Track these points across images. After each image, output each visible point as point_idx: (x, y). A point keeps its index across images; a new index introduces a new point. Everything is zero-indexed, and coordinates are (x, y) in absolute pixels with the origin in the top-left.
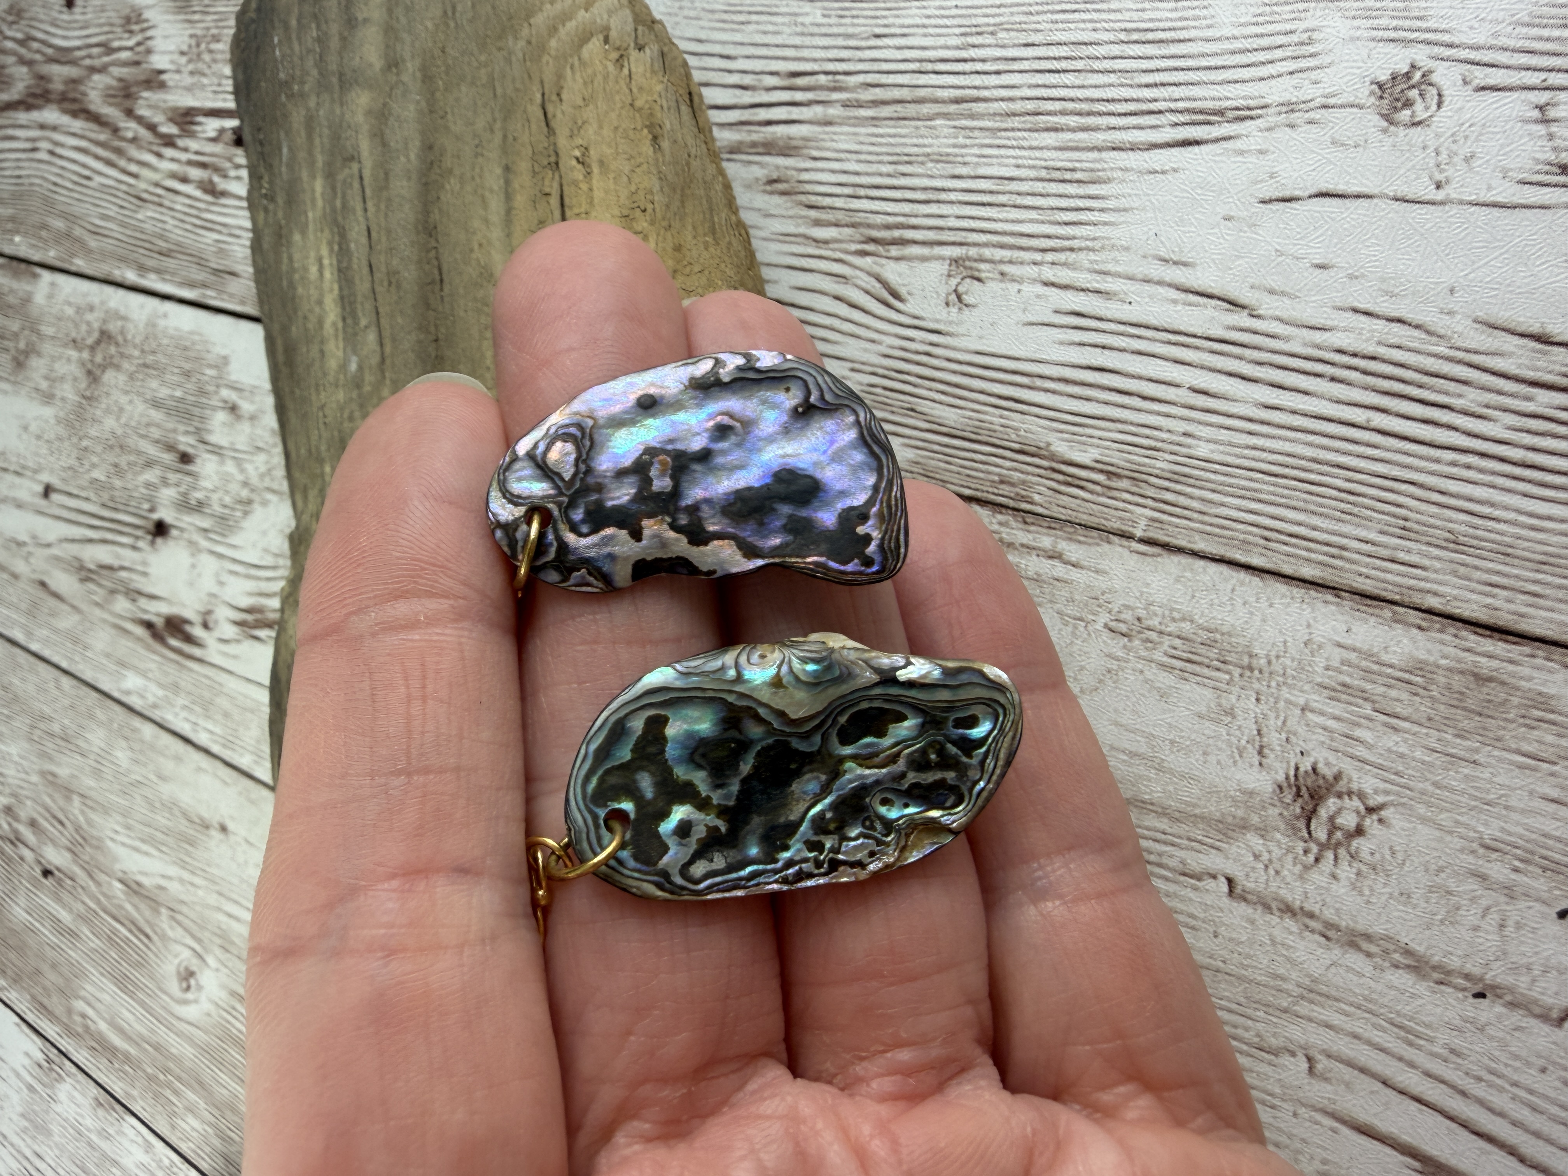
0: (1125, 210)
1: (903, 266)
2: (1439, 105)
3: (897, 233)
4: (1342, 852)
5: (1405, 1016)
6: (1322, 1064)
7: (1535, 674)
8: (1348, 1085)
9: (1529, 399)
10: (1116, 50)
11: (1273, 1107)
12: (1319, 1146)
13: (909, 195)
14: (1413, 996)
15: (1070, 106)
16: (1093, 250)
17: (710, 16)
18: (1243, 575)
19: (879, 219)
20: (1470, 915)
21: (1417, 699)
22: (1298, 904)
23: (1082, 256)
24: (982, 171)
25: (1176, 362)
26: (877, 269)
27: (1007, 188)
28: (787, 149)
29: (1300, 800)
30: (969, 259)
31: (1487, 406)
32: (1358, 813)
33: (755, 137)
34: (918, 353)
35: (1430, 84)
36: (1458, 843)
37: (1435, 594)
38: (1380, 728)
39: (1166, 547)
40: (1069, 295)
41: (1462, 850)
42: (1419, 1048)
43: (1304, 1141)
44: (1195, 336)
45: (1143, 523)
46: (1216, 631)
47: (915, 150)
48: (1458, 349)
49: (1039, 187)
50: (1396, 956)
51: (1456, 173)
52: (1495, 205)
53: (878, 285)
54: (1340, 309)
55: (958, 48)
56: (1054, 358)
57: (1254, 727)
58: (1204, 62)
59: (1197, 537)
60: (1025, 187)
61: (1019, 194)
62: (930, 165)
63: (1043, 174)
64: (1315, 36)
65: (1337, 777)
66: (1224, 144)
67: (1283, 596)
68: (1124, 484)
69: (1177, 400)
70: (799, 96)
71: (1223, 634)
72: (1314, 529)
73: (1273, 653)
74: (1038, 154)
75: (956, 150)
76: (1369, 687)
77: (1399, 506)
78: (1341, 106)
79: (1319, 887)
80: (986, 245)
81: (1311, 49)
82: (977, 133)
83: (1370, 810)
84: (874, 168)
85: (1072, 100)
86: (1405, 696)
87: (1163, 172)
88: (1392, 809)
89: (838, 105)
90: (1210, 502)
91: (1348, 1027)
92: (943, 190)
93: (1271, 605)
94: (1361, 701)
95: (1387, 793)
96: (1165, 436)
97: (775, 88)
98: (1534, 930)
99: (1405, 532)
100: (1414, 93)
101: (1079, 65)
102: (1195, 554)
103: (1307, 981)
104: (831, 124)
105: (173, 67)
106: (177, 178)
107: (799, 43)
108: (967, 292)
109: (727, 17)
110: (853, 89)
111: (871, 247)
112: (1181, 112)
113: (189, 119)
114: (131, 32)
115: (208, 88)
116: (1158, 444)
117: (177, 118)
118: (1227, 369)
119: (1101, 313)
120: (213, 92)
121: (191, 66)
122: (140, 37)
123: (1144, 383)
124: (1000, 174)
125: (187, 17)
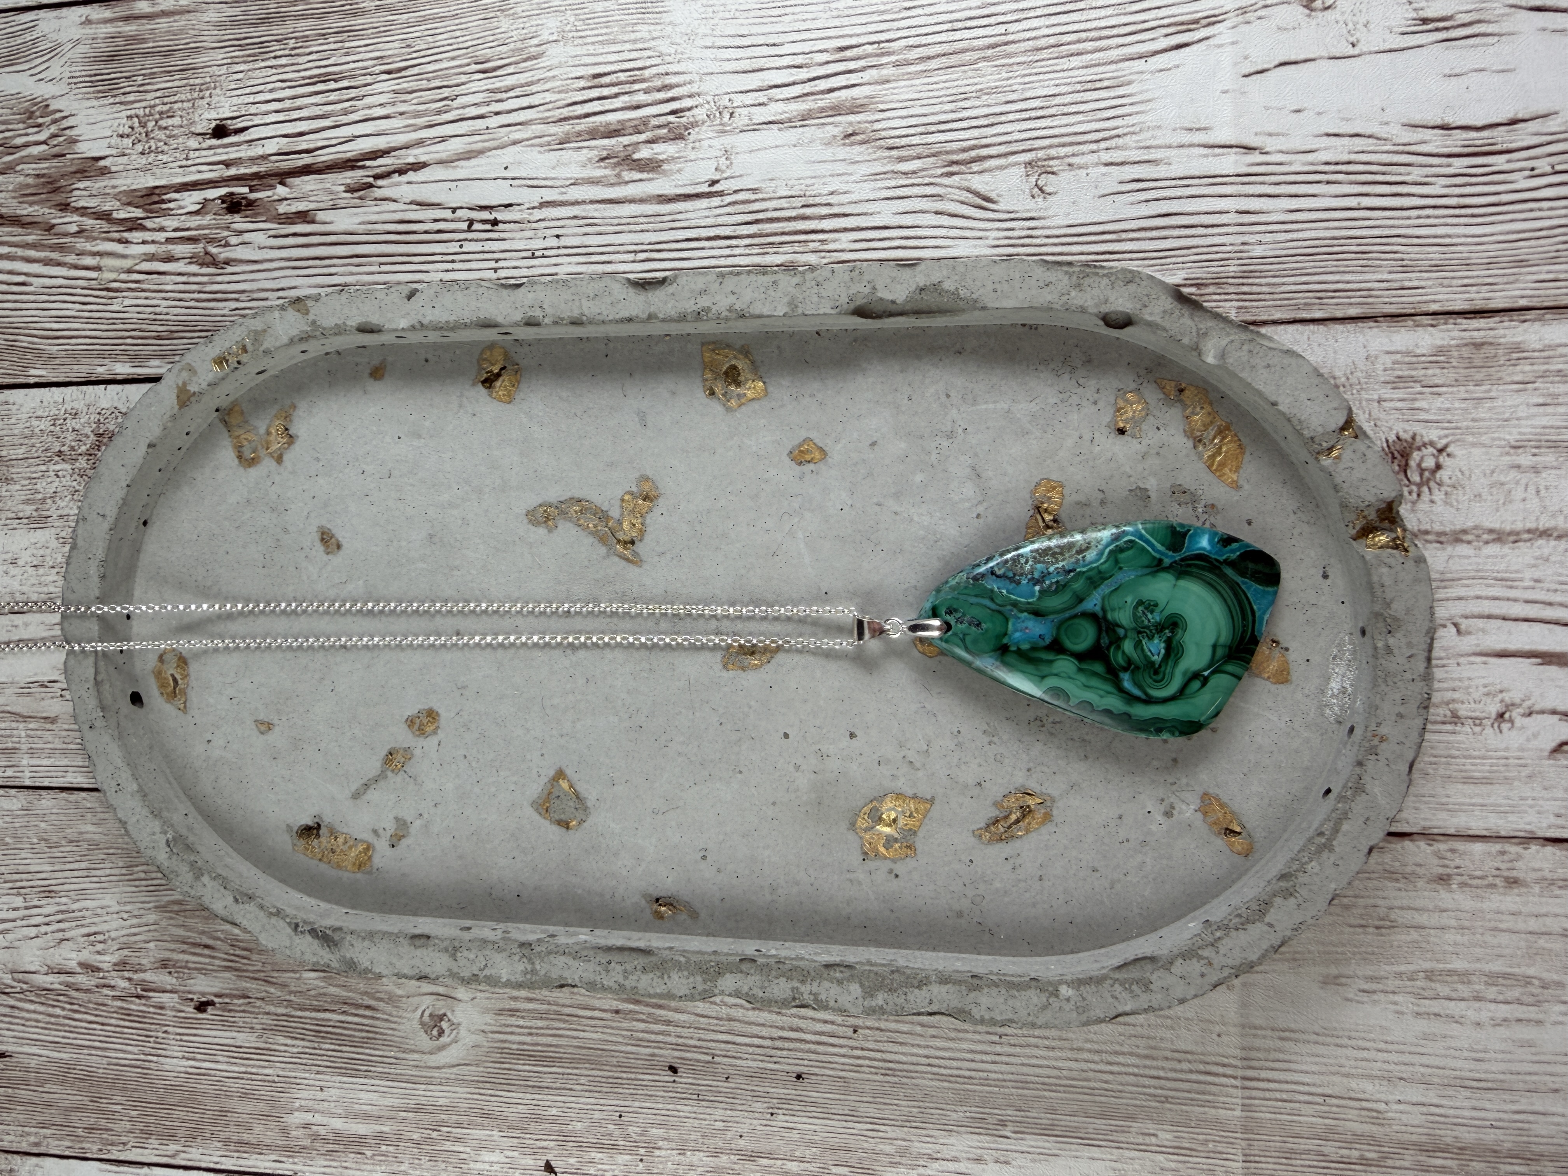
0: (1149, 101)
1: (986, 177)
3: (973, 153)
4: (1432, 484)
5: (1502, 572)
6: (1464, 624)
7: (1507, 332)
8: (1483, 631)
9: (1449, 166)
11: (1443, 666)
12: (1479, 678)
13: (975, 123)
14: (1503, 557)
15: (1084, 35)
16: (1134, 133)
17: (746, 14)
18: (1312, 327)
19: (955, 146)
20: (1519, 493)
21: (1445, 371)
22: (1416, 528)
23: (1127, 139)
24: (1028, 94)
25: (1219, 196)
26: (965, 184)
27: (1053, 103)
28: (855, 108)
29: (1396, 461)
30: (1039, 160)
31: (1427, 176)
32: (1433, 455)
33: (821, 104)
34: (1020, 238)
36: (1498, 451)
37: (1434, 301)
38: (1429, 396)
40: (1126, 168)
41: (1501, 455)
42: (1516, 588)
43: (1469, 679)
44: (1228, 176)
47: (968, 89)
48: (1398, 145)
49: (1078, 97)
50: (1485, 537)
51: (1361, 34)
52: (1391, 51)
53: (970, 196)
54: (1318, 136)
55: (979, 8)
56: (1129, 215)
59: (1275, 310)
60: (1066, 99)
61: (1064, 105)
62: (986, 97)
63: (1078, 87)
65: (1414, 438)
66: (1206, 43)
67: (1342, 332)
68: (1211, 289)
69: (1230, 222)
70: (852, 65)
72: (1348, 282)
73: (1348, 372)
74: (1070, 73)
75: (1004, 83)
76: (1414, 373)
77: (1395, 253)
78: (1276, 5)
79: (1426, 512)
80: (1050, 147)
82: (1015, 68)
83: (1440, 451)
84: (937, 108)
85: (1084, 31)
86: (1438, 371)
87: (1169, 69)
88: (1453, 445)
89: (890, 66)
90: (1274, 284)
91: (1472, 594)
92: (1002, 114)
93: (1337, 341)
94: (1412, 384)
95: (1446, 436)
96: (1229, 248)
97: (828, 63)
98: (1556, 487)
99: (1405, 269)
104: (888, 82)
105: (114, 152)
106: (157, 260)
107: (838, 24)
108: (1046, 185)
109: (762, 13)
110: (900, 51)
111: (955, 168)
112: (1168, 26)
113: (156, 198)
114: (39, 126)
115: (171, 165)
116: (1227, 255)
117: (136, 200)
118: (1257, 193)
119: (1155, 176)
120: (181, 167)
121: (139, 147)
122: (53, 129)
123: (1202, 216)
124: (1045, 93)
125: (117, 100)
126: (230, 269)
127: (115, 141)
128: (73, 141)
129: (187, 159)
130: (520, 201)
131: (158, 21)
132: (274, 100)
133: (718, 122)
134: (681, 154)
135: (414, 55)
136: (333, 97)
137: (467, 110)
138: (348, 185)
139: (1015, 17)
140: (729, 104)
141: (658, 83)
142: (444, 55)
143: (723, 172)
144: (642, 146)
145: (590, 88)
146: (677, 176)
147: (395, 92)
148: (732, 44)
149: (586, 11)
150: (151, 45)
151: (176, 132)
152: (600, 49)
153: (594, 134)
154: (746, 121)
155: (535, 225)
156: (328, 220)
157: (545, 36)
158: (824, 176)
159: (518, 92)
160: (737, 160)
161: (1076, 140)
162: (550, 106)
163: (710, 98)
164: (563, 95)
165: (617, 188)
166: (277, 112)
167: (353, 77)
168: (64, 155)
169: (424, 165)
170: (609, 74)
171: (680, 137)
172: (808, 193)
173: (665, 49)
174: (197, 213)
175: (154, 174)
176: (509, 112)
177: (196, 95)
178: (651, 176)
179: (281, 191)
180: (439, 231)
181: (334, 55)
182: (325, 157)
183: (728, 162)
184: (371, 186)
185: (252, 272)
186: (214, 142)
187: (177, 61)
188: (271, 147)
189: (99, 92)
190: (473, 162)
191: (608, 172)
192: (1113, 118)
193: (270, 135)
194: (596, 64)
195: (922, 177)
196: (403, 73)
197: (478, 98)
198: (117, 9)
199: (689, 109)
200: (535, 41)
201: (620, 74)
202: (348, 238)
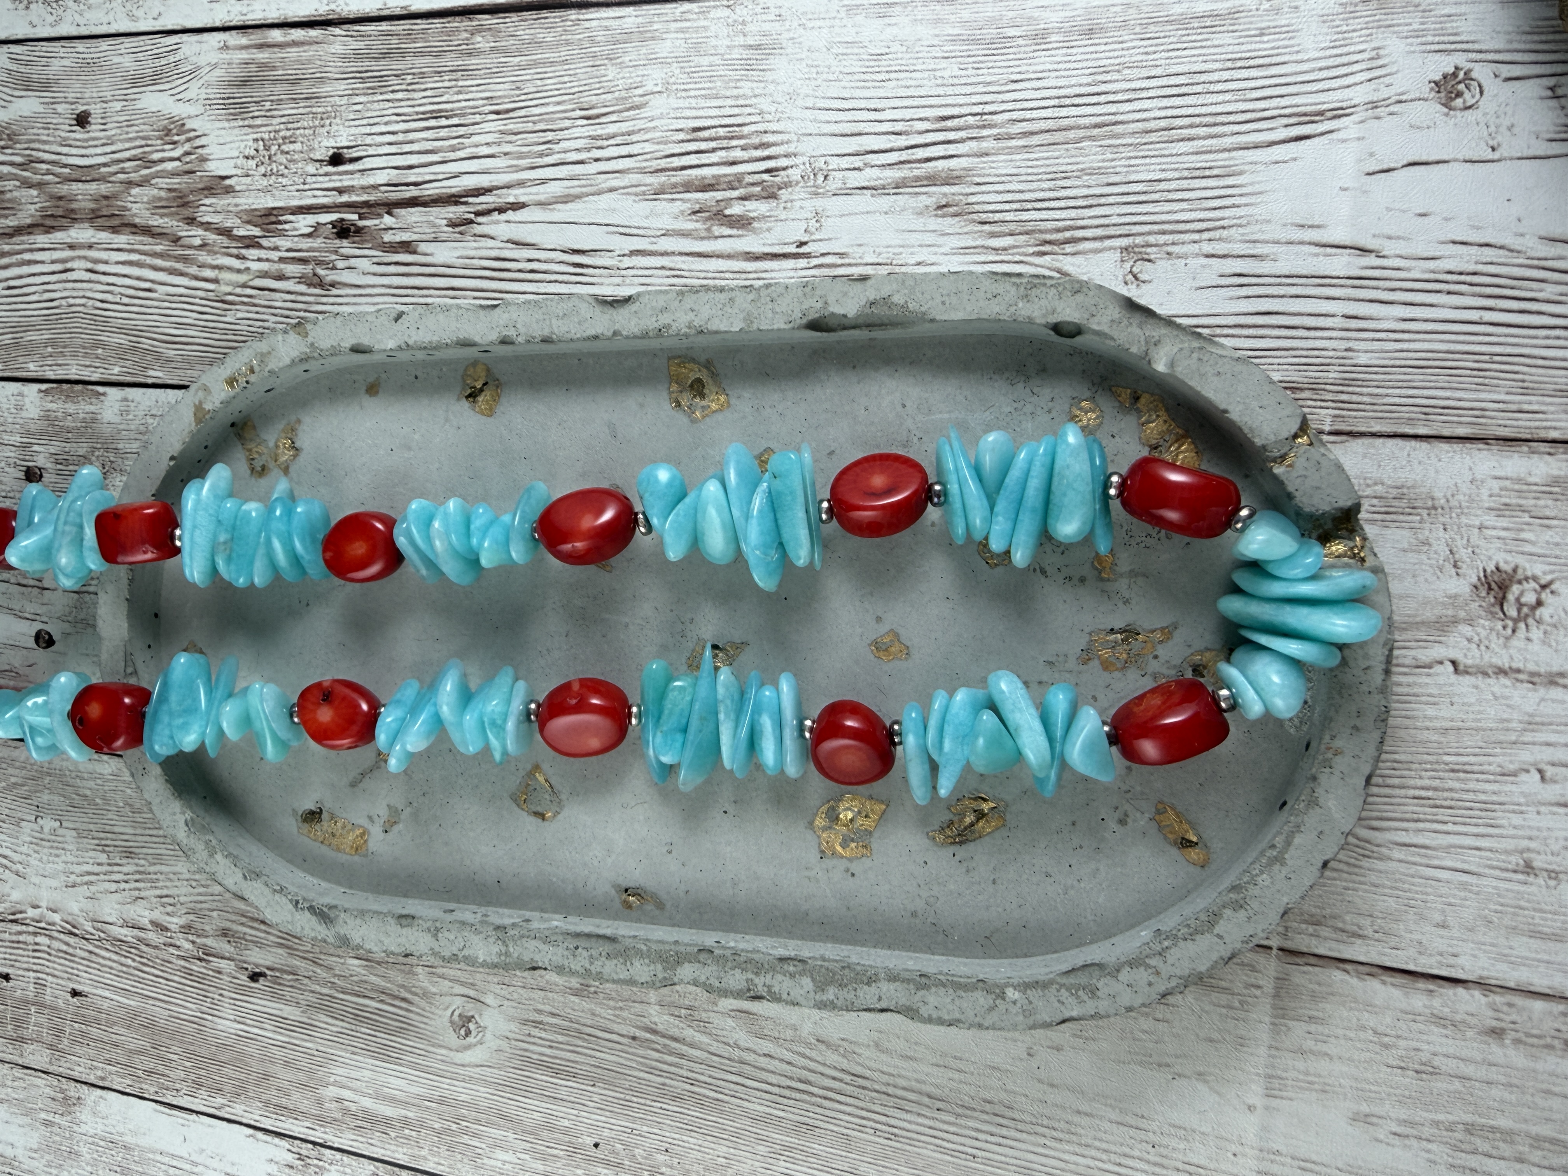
0: (1261, 193)
1: (1079, 259)
2: (1481, 93)
3: (1068, 234)
4: (1530, 620)
6: (1550, 771)
10: (1226, 75)
12: (1560, 830)
13: (1072, 203)
15: (1197, 120)
16: (1240, 226)
17: (850, 77)
18: (1412, 443)
19: (1049, 225)
21: (1558, 503)
22: (1506, 665)
23: (1232, 231)
24: (1133, 177)
25: (1328, 298)
26: (1058, 265)
27: (1158, 188)
28: (950, 180)
29: (1493, 593)
30: (1136, 246)
31: (1560, 295)
32: (1535, 590)
33: (916, 172)
35: (1472, 79)
38: (1538, 528)
39: (1349, 434)
40: (1229, 261)
43: (1549, 829)
44: (1337, 278)
45: (1328, 420)
46: (1401, 487)
47: (1069, 168)
48: (1532, 259)
49: (1184, 184)
51: (1503, 138)
52: (1533, 158)
54: (1443, 243)
55: (1090, 85)
56: (1227, 310)
57: (1447, 549)
58: (1300, 78)
59: (1372, 422)
60: (1173, 185)
62: (1085, 178)
63: (1186, 174)
64: (1381, 52)
65: (1515, 570)
66: (1330, 136)
68: (1307, 394)
69: (1335, 326)
70: (951, 136)
71: (1408, 488)
73: (1449, 494)
74: (1179, 159)
75: (1108, 164)
76: (1523, 502)
78: (1411, 101)
79: (1520, 650)
80: (1149, 233)
81: (1380, 62)
82: (1121, 149)
83: (1544, 587)
84: (1035, 186)
85: (1198, 116)
87: (1286, 162)
88: (1558, 582)
89: (991, 139)
90: (1376, 395)
91: (1560, 740)
92: (1102, 195)
93: (1440, 460)
94: (1520, 513)
95: (1552, 572)
96: (1330, 353)
97: (928, 131)
99: (1525, 391)
100: (1461, 87)
101: (1198, 89)
102: (1374, 435)
103: (1526, 718)
104: (987, 155)
105: (239, 172)
106: (270, 277)
107: (942, 93)
108: (1141, 272)
109: (866, 77)
110: (1002, 125)
111: (1047, 248)
112: (1290, 116)
113: (273, 219)
114: (175, 143)
115: (290, 188)
116: (1328, 361)
117: (255, 219)
118: (1368, 298)
119: (1259, 272)
120: (298, 191)
121: (262, 169)
122: (187, 147)
123: (1305, 318)
124: (1149, 178)
125: (246, 123)
126: (335, 291)
127: (241, 161)
128: (203, 160)
129: (304, 184)
130: (612, 248)
131: (288, 50)
132: (389, 133)
133: (811, 183)
134: (772, 213)
135: (523, 97)
136: (443, 133)
137: (569, 154)
138: (450, 220)
139: (1126, 97)
140: (824, 167)
141: (756, 140)
142: (551, 100)
143: (812, 234)
144: (735, 202)
145: (689, 141)
146: (767, 235)
147: (502, 132)
148: (832, 107)
149: (692, 64)
150: (280, 72)
151: (296, 157)
152: (702, 103)
153: (688, 187)
154: (840, 185)
155: (624, 273)
156: (429, 252)
157: (650, 87)
158: (913, 246)
159: (618, 140)
160: (826, 223)
161: (1178, 228)
162: (648, 156)
163: (806, 159)
164: (662, 147)
165: (706, 242)
166: (390, 144)
167: (463, 115)
168: (194, 172)
169: (523, 206)
170: (709, 128)
171: (773, 196)
172: (894, 262)
173: (765, 108)
174: (309, 235)
175: (273, 196)
176: (609, 159)
177: (317, 123)
178: (740, 232)
179: (388, 220)
180: (532, 271)
181: (448, 93)
182: (430, 190)
183: (818, 225)
184: (471, 222)
185: (355, 296)
186: (330, 169)
187: (303, 89)
188: (381, 178)
189: (231, 114)
190: (570, 206)
191: (698, 225)
192: (1220, 208)
193: (381, 166)
194: (696, 118)
195: (1013, 255)
196: (511, 115)
197: (580, 144)
198: (252, 37)
199: (784, 169)
200: (640, 91)
201: (719, 129)
202: (446, 270)
